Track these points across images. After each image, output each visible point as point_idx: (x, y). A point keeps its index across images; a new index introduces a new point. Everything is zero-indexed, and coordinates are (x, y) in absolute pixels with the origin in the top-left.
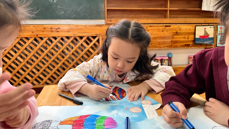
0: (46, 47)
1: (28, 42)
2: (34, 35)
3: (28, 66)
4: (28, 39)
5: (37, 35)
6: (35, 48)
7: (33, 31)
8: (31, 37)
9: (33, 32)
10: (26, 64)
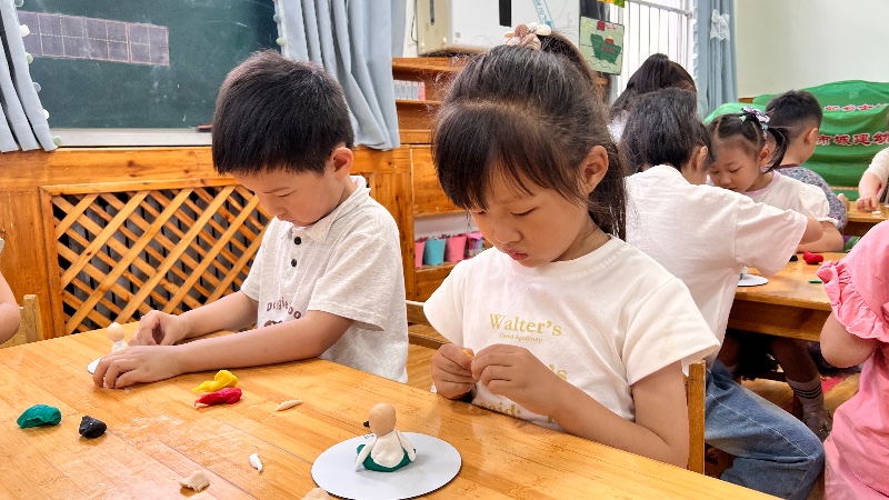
0: (227, 218)
1: (172, 208)
2: (193, 182)
3: (171, 287)
4: (169, 194)
5: (202, 181)
6: (192, 224)
7: (186, 168)
8: (180, 190)
9: (187, 171)
10: (164, 282)
